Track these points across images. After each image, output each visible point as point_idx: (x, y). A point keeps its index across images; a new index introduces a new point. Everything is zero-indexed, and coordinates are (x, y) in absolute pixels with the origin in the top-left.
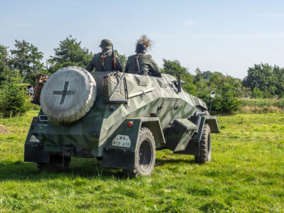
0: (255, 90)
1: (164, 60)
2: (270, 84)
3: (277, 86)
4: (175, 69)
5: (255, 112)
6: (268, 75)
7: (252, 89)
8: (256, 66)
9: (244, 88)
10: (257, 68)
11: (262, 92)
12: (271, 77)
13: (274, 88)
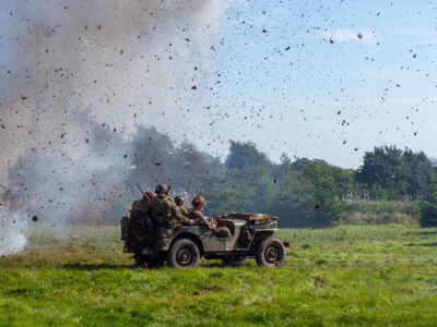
0: (374, 186)
1: (230, 141)
2: (400, 177)
3: (410, 181)
4: (247, 154)
5: (369, 221)
6: (396, 163)
7: (370, 186)
8: (376, 149)
9: (357, 184)
10: (378, 152)
11: (385, 191)
12: (400, 167)
13: (405, 184)
